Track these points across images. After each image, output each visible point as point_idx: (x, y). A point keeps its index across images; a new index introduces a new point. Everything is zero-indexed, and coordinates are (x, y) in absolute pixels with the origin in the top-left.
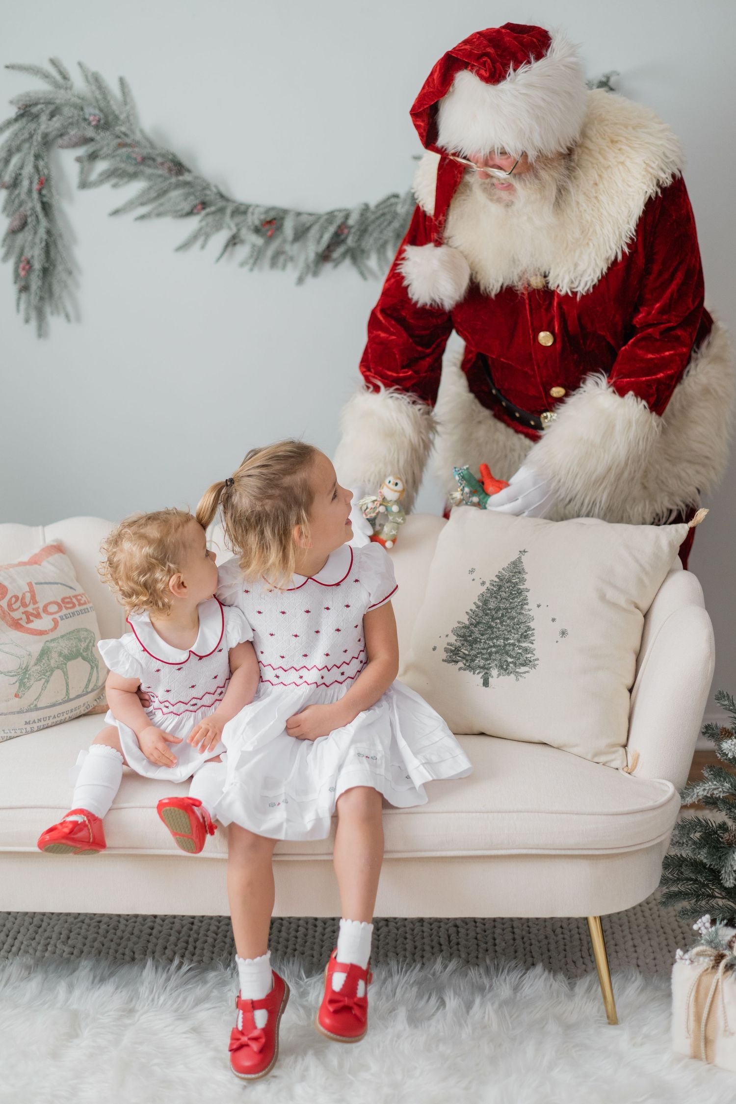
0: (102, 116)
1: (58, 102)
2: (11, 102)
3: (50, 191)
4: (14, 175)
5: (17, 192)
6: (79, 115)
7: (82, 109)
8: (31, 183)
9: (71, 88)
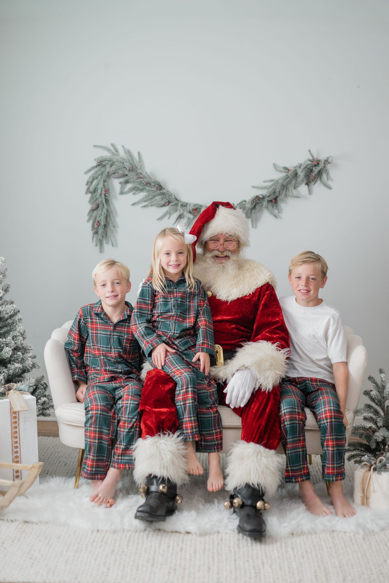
0: (131, 166)
1: (114, 160)
2: (95, 160)
3: (109, 195)
4: (94, 188)
5: (95, 195)
6: (122, 166)
7: (123, 163)
8: (102, 191)
9: (119, 155)
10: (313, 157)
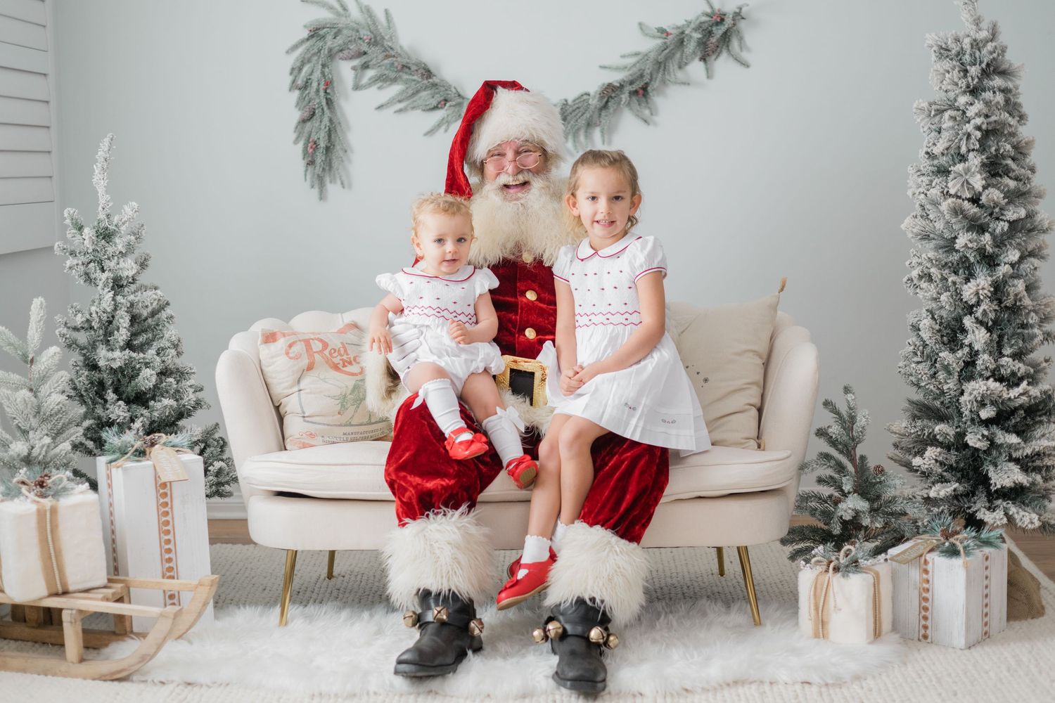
0: (372, 36)
1: (340, 26)
2: (305, 26)
3: (333, 91)
4: (305, 79)
5: (307, 92)
6: (356, 35)
7: (358, 31)
8: (319, 84)
9: (349, 16)
10: (712, 7)
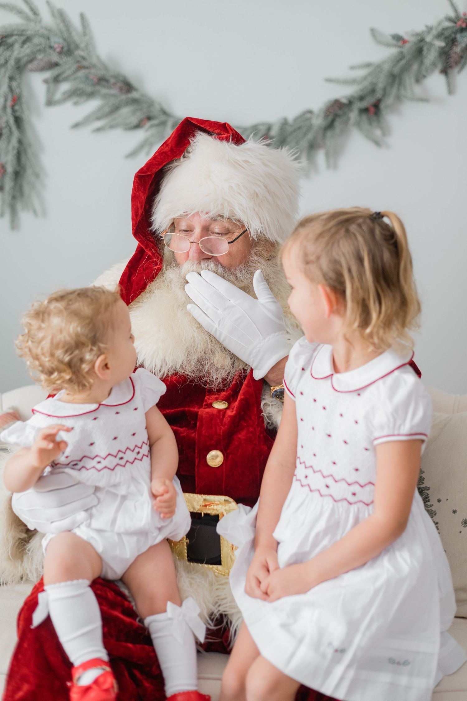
0: (65, 44)
1: (29, 32)
3: (21, 107)
6: (46, 44)
7: (48, 38)
8: (6, 100)
10: (456, 11)
